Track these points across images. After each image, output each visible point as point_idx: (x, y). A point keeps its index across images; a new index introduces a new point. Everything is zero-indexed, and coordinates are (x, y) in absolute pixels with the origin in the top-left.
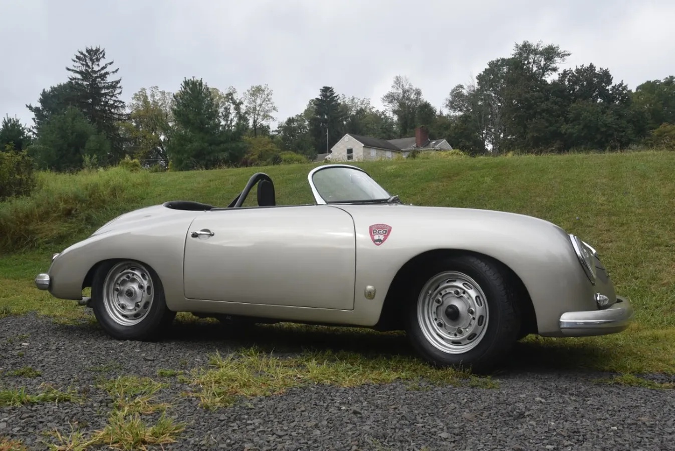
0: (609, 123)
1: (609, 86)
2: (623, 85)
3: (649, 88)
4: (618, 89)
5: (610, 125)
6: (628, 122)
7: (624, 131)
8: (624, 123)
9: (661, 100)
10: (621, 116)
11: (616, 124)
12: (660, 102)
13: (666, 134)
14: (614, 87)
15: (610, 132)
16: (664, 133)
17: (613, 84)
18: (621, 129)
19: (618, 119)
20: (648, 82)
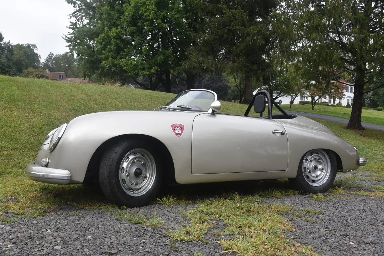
0: (3, 63)
1: (2, 42)
2: (10, 43)
3: (19, 47)
4: (7, 45)
5: (4, 64)
6: (13, 64)
7: (11, 68)
8: (11, 64)
9: (25, 55)
10: (9, 60)
11: (7, 64)
12: (25, 56)
13: (31, 73)
14: (5, 43)
15: (4, 68)
16: (30, 72)
17: (4, 41)
18: (10, 67)
19: (8, 61)
20: (19, 44)
